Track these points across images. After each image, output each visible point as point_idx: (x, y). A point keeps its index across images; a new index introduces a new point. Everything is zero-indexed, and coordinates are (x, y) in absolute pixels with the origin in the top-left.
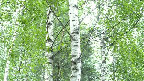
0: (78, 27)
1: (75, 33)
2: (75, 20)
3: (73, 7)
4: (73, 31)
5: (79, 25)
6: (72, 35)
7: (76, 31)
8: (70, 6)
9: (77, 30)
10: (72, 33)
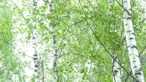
0: (140, 67)
1: (137, 75)
2: (136, 61)
3: (132, 47)
4: (135, 72)
5: (141, 65)
6: (135, 77)
7: (139, 72)
8: (129, 48)
9: (139, 70)
10: (135, 75)
